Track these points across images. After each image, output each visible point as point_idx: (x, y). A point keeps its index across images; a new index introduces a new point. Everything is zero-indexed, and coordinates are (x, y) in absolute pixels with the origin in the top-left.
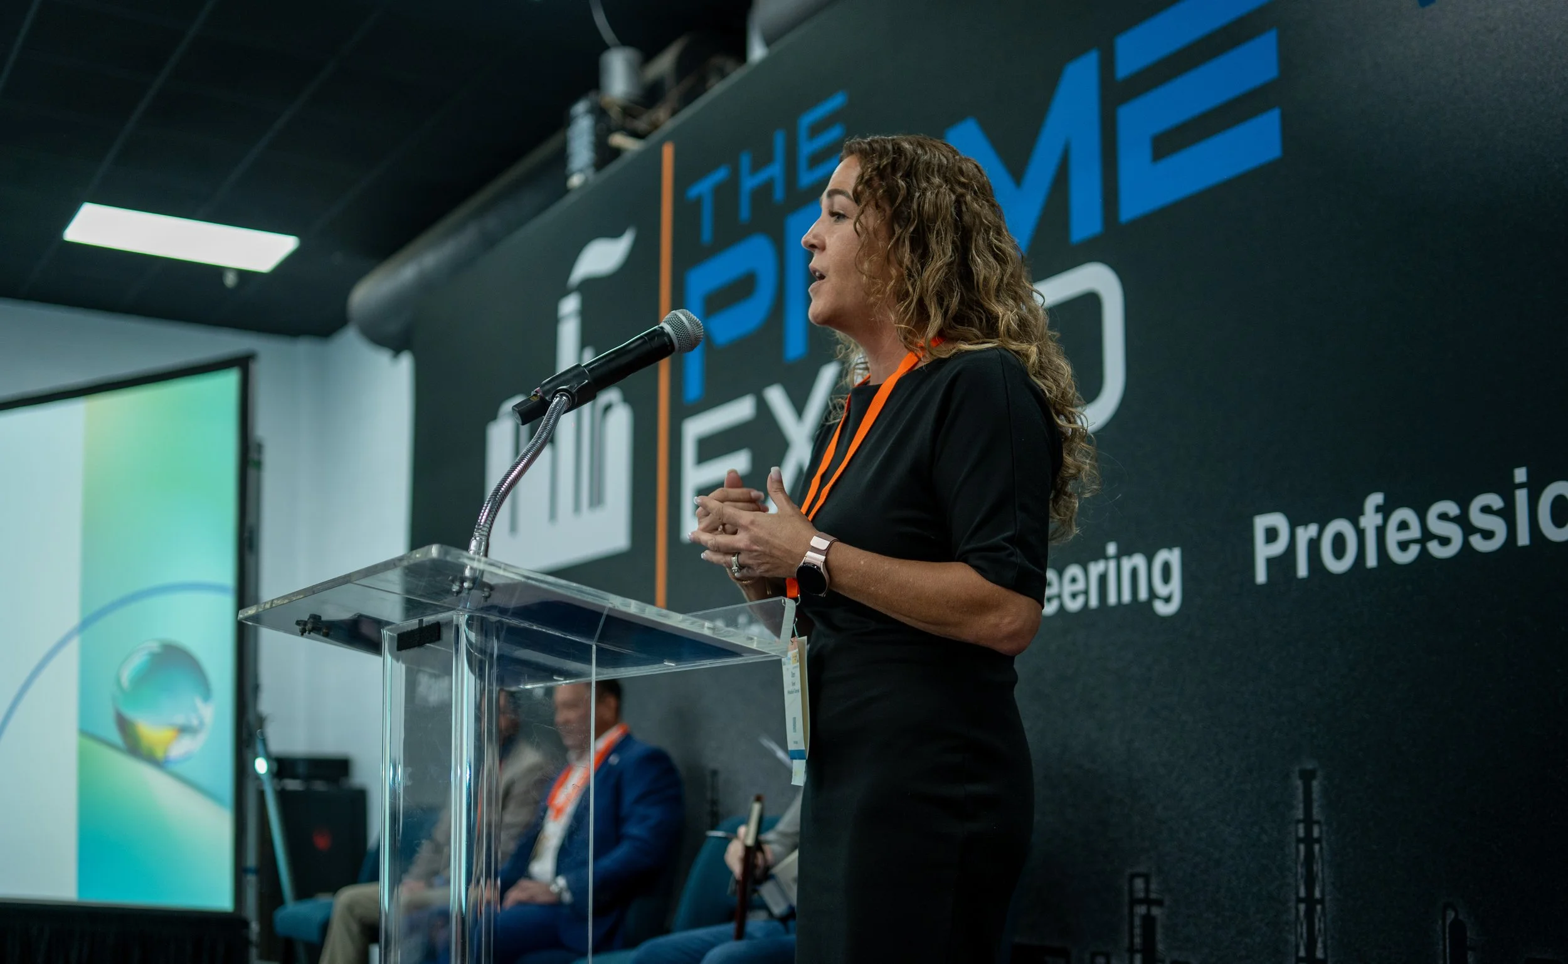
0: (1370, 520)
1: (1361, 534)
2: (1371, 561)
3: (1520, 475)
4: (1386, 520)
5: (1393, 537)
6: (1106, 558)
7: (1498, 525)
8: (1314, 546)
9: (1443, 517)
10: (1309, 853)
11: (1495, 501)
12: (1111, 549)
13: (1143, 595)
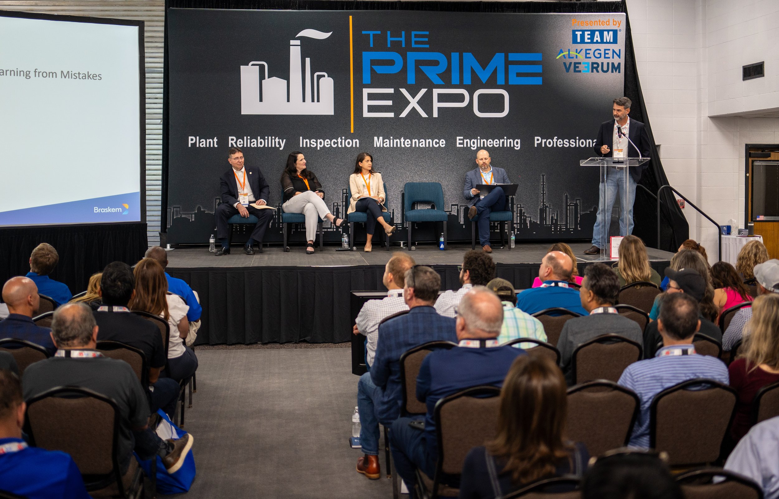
0: (555, 140)
1: (553, 142)
2: (555, 146)
3: (577, 138)
4: (557, 141)
5: (558, 143)
6: (504, 139)
7: (574, 144)
8: (545, 143)
9: (566, 141)
10: (543, 187)
11: (574, 141)
12: (505, 138)
13: (512, 146)
